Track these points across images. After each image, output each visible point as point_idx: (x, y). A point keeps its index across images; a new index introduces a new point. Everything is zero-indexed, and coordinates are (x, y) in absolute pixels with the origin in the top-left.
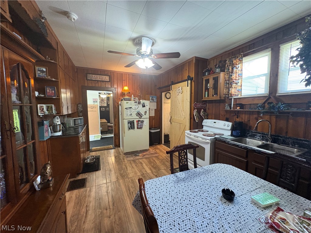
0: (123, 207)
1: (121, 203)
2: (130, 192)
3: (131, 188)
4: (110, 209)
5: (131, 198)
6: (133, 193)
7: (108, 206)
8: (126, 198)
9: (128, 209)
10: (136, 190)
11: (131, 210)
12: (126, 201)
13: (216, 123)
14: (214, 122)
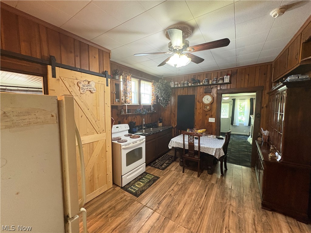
0: (217, 203)
1: (217, 207)
2: (202, 210)
3: (198, 214)
4: (229, 210)
5: (206, 205)
6: (200, 206)
7: (230, 213)
8: (210, 208)
9: (213, 199)
10: (195, 207)
11: (211, 198)
12: (211, 205)
13: (118, 127)
14: (117, 127)
